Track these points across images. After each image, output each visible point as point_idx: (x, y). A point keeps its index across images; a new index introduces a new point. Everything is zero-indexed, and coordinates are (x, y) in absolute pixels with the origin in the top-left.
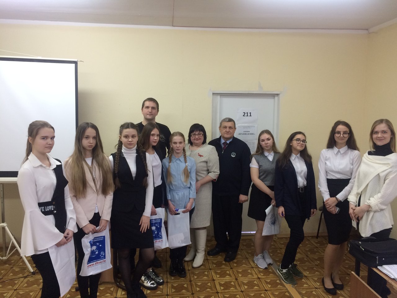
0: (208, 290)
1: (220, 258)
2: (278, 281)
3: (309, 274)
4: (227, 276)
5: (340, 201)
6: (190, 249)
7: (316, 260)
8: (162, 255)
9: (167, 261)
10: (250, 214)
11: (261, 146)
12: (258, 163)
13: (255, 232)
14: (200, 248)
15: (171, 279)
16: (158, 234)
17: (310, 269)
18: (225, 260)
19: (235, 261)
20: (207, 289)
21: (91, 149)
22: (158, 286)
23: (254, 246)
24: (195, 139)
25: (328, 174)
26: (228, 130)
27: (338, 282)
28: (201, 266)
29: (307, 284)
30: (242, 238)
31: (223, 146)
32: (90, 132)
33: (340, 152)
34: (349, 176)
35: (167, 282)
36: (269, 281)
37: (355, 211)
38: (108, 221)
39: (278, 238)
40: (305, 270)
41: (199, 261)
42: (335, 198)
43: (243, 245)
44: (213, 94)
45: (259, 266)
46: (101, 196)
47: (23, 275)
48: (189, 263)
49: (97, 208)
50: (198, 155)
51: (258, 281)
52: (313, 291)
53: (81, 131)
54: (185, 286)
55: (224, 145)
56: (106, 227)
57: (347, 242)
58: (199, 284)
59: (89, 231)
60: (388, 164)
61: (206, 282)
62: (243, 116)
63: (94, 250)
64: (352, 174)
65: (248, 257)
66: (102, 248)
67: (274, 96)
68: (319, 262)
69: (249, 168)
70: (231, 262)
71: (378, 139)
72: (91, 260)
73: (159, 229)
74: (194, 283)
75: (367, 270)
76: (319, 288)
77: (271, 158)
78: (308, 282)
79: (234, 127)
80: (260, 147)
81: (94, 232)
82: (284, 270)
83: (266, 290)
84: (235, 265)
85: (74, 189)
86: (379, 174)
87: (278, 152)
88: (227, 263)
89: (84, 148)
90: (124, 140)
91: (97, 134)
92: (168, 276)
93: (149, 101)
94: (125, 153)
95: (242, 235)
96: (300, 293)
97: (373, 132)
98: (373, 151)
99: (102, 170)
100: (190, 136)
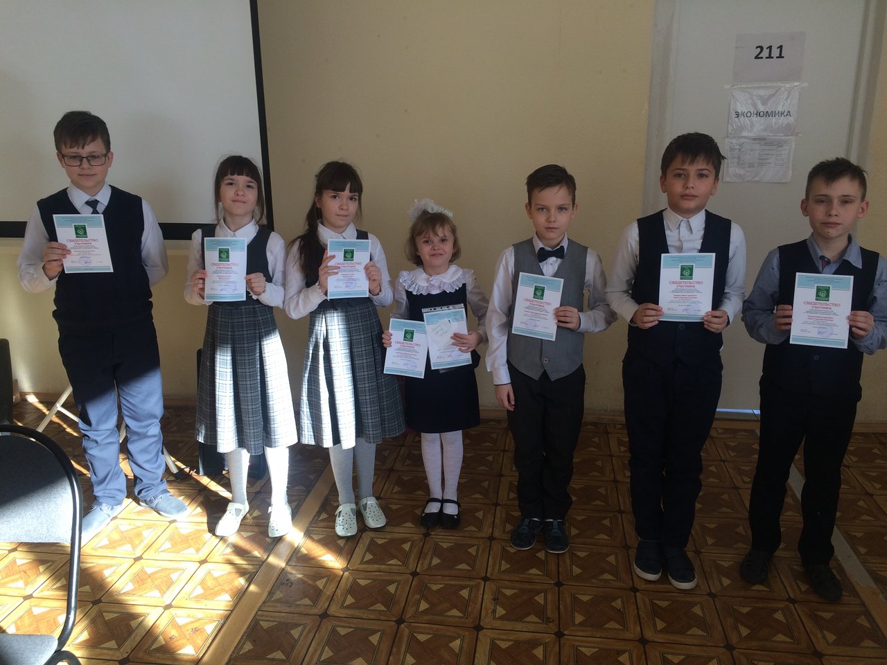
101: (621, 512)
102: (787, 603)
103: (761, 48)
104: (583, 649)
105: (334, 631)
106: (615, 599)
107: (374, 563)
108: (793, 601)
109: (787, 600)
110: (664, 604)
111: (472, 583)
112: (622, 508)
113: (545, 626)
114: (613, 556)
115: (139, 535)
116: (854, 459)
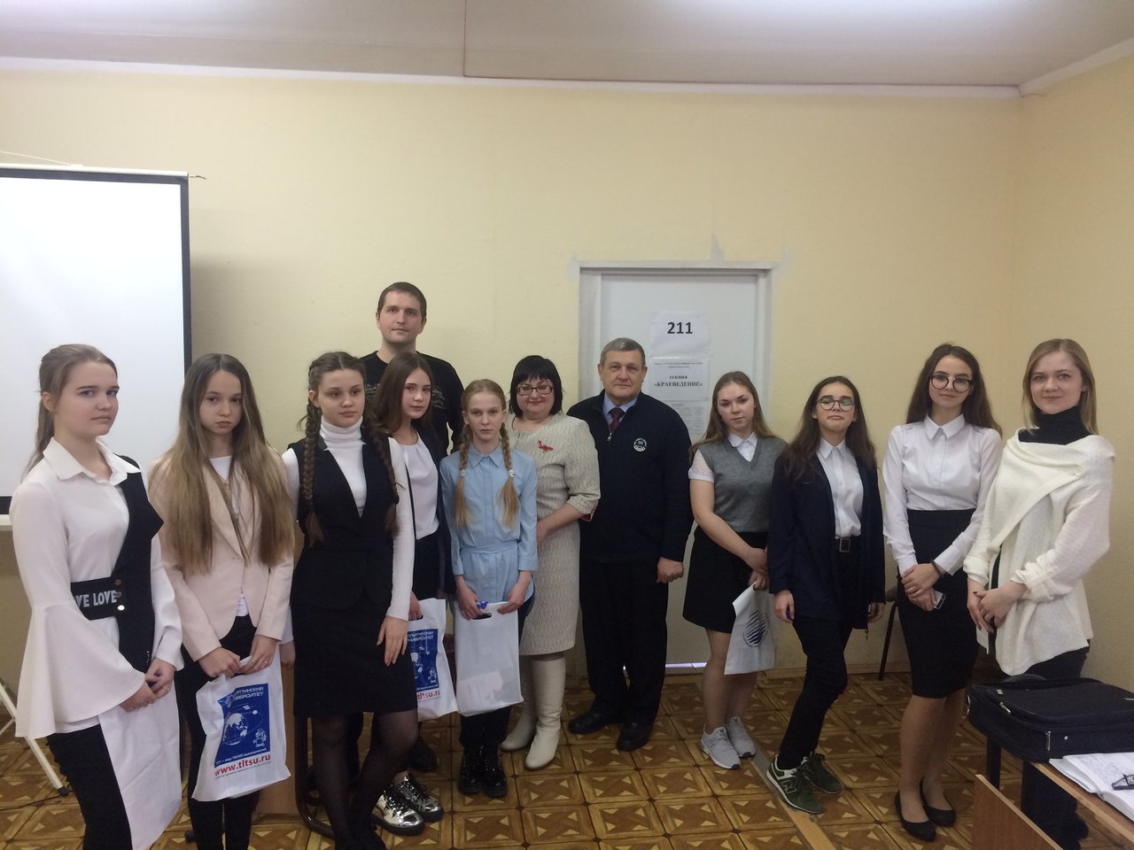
0: (571, 832)
1: (605, 740)
2: (770, 804)
3: (857, 782)
4: (625, 793)
5: (947, 574)
6: (518, 715)
7: (879, 741)
8: (437, 735)
9: (451, 751)
10: (690, 613)
11: (720, 417)
12: (712, 468)
13: (704, 665)
14: (546, 713)
15: (464, 805)
16: (426, 673)
17: (862, 769)
18: (620, 747)
19: (648, 747)
20: (567, 828)
21: (225, 430)
22: (427, 824)
23: (701, 704)
24: (528, 401)
25: (910, 497)
26: (623, 373)
27: (940, 804)
28: (550, 763)
29: (852, 811)
30: (667, 681)
31: (610, 420)
32: (223, 382)
33: (944, 434)
34: (971, 503)
35: (453, 812)
36: (743, 804)
37: (983, 601)
38: (277, 640)
39: (772, 681)
40: (846, 771)
41: (543, 749)
42: (930, 565)
43: (672, 702)
44: (583, 270)
45: (717, 763)
46: (256, 569)
47: (33, 798)
48: (516, 756)
49: (243, 602)
50: (537, 445)
51: (712, 804)
52: (868, 832)
53: (196, 379)
54: (505, 821)
55: (613, 416)
56: (270, 657)
57: (964, 690)
58: (544, 816)
59: (217, 671)
60: (1076, 466)
61: (565, 809)
62: (669, 332)
63: (234, 725)
64: (977, 495)
65: (683, 736)
66: (259, 721)
67: (756, 275)
68: (885, 747)
69: (686, 482)
70: (637, 751)
71: (1045, 395)
72: (224, 754)
73: (429, 661)
74: (529, 814)
75: (1021, 769)
76: (886, 823)
77: (748, 452)
78: (857, 807)
79: (640, 366)
80: (717, 422)
81: (236, 672)
82: (786, 771)
83: (735, 831)
84: (648, 759)
85: (175, 547)
86: (1048, 495)
87: (769, 434)
88: (626, 755)
89: (205, 429)
90: (325, 402)
91: (242, 390)
92: (456, 794)
93: (398, 293)
94: (330, 440)
95: (667, 672)
96: (832, 838)
97: (1031, 377)
98: (1032, 430)
99: (259, 493)
100: (514, 391)
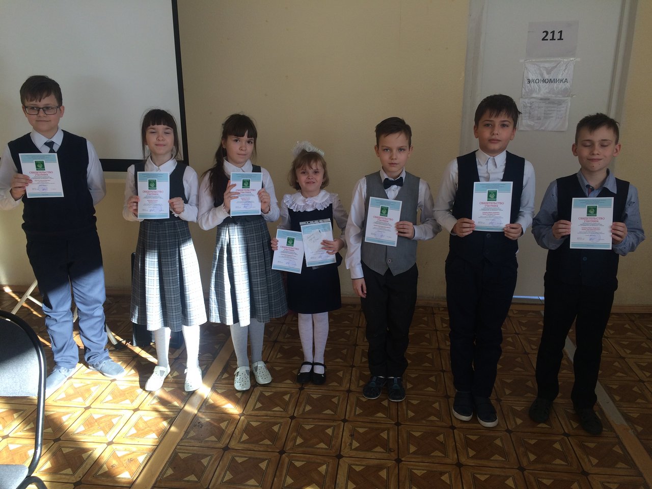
101: (443, 371)
102: (563, 436)
103: (547, 33)
104: (415, 471)
105: (233, 460)
106: (438, 435)
107: (264, 410)
108: (567, 435)
109: (563, 434)
110: (474, 438)
111: (335, 424)
112: (444, 369)
113: (388, 454)
114: (437, 404)
115: (88, 390)
116: (612, 332)
